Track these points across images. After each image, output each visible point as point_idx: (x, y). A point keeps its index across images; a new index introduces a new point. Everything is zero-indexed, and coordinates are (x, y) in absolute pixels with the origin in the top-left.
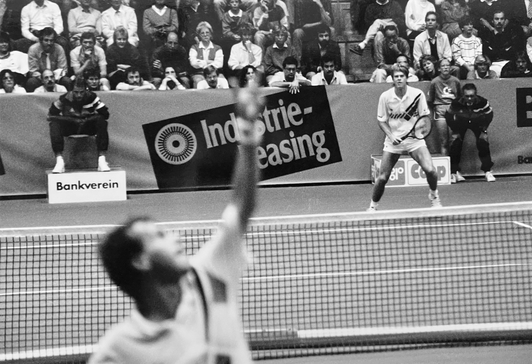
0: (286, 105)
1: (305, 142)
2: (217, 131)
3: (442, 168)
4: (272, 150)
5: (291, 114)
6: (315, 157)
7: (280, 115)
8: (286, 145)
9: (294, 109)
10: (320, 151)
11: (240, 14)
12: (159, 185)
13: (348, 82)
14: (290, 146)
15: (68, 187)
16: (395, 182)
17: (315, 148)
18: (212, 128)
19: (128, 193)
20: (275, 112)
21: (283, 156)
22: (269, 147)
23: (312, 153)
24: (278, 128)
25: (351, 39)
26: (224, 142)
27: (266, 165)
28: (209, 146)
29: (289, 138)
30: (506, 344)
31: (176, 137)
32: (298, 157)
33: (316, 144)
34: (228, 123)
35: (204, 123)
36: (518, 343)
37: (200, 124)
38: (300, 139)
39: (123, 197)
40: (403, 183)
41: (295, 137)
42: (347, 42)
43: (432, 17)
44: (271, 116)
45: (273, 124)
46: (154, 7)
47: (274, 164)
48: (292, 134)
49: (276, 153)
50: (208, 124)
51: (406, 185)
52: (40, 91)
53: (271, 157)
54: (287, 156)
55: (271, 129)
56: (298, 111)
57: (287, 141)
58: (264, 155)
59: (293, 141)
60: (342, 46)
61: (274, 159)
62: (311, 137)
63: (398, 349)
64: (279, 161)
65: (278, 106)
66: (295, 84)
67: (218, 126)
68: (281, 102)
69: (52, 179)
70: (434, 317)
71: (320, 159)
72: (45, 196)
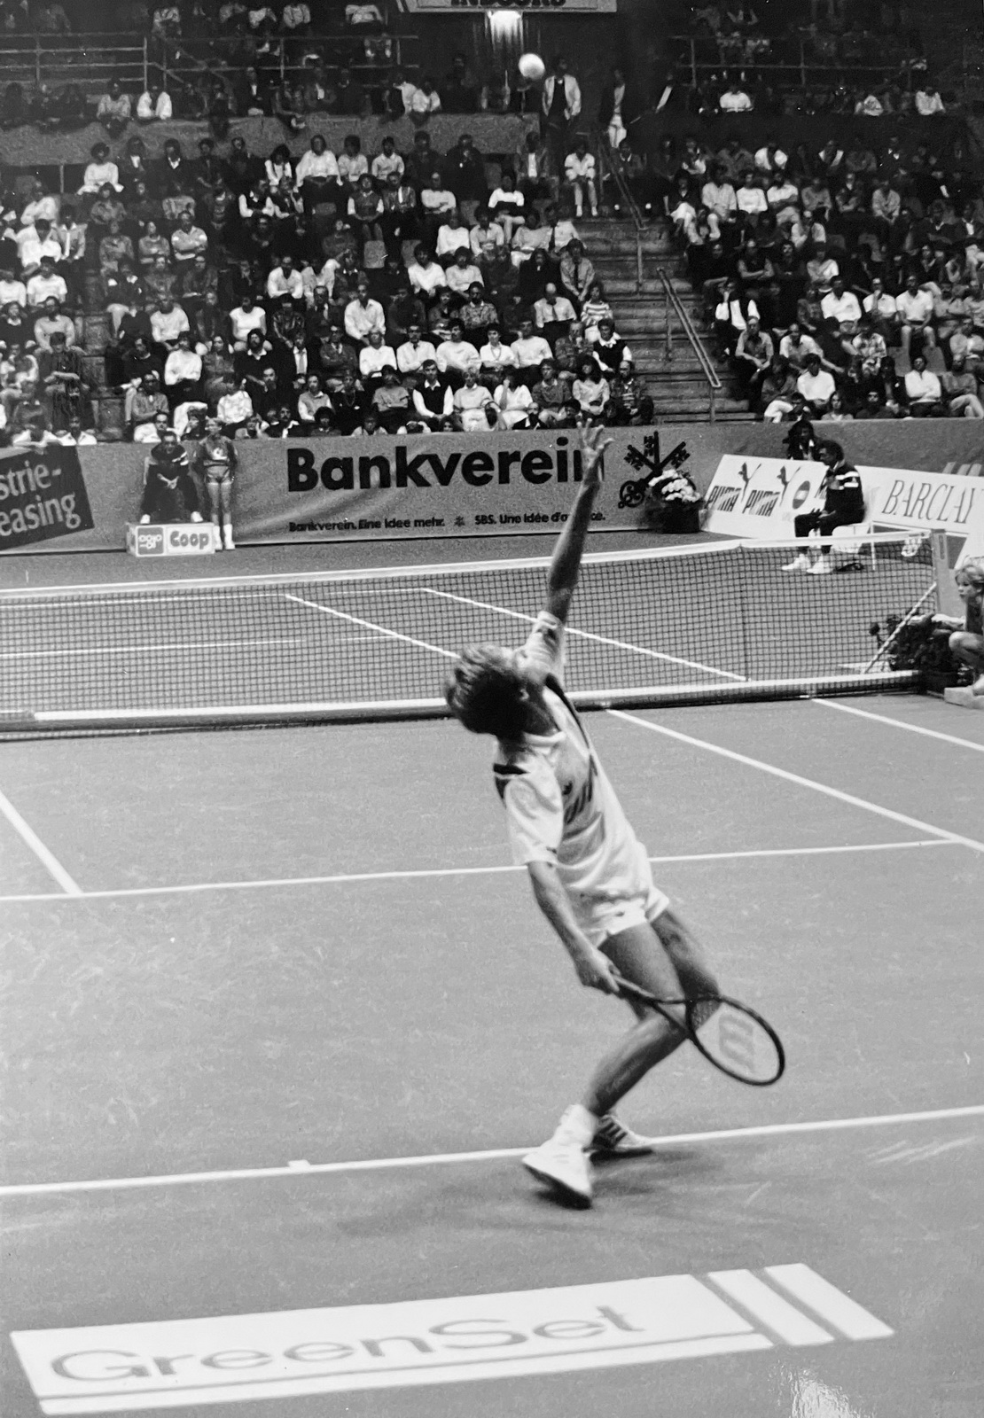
0: (32, 467)
1: (53, 507)
3: (205, 536)
4: (16, 516)
5: (38, 476)
6: (64, 523)
7: (25, 478)
10: (70, 516)
14: (36, 511)
17: (64, 513)
20: (20, 475)
21: (28, 522)
22: (14, 511)
23: (60, 518)
24: (23, 490)
25: (106, 395)
27: (10, 533)
29: (35, 502)
30: (267, 727)
32: (44, 522)
33: (65, 508)
36: (280, 727)
38: (48, 504)
40: (161, 551)
41: (43, 501)
42: (100, 400)
44: (15, 479)
45: (17, 488)
47: (17, 530)
48: (39, 498)
51: (164, 554)
53: (15, 523)
54: (32, 522)
55: (15, 493)
56: (45, 473)
57: (32, 506)
58: (7, 522)
59: (40, 506)
60: (95, 403)
61: (19, 525)
62: (60, 501)
63: (147, 733)
64: (24, 528)
65: (24, 467)
66: (42, 444)
68: (27, 463)
70: (188, 699)
71: (69, 525)
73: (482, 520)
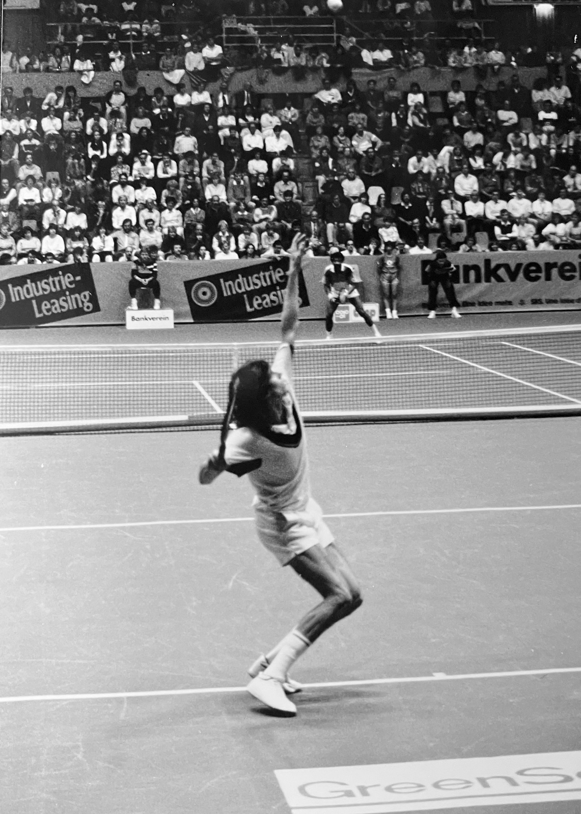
0: (274, 270)
2: (230, 286)
3: (373, 311)
4: (265, 298)
5: (278, 275)
7: (270, 277)
8: (274, 295)
9: (279, 272)
11: (246, 213)
12: (194, 318)
13: (315, 255)
14: (277, 296)
15: (139, 319)
16: (344, 319)
18: (227, 284)
19: (175, 323)
20: (267, 274)
21: (272, 301)
22: (264, 295)
24: (269, 283)
26: (234, 292)
27: (261, 308)
28: (225, 295)
29: (276, 290)
31: (205, 289)
32: (281, 302)
34: (237, 281)
35: (222, 281)
37: (219, 282)
39: (172, 326)
40: (348, 320)
41: (280, 290)
43: (367, 216)
44: (264, 277)
45: (266, 281)
46: (192, 209)
47: (266, 306)
48: (278, 288)
49: (268, 300)
50: (225, 281)
51: (350, 321)
52: (123, 259)
53: (264, 302)
54: (274, 302)
55: (265, 285)
56: (282, 273)
57: (274, 293)
58: (260, 301)
59: (279, 292)
61: (267, 304)
64: (270, 305)
65: (269, 270)
67: (231, 282)
68: (271, 268)
69: (129, 314)
72: (124, 325)
73: (535, 302)
